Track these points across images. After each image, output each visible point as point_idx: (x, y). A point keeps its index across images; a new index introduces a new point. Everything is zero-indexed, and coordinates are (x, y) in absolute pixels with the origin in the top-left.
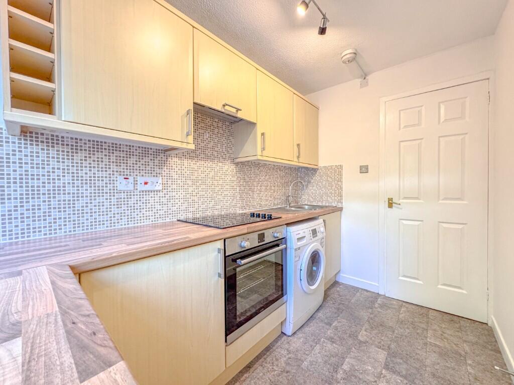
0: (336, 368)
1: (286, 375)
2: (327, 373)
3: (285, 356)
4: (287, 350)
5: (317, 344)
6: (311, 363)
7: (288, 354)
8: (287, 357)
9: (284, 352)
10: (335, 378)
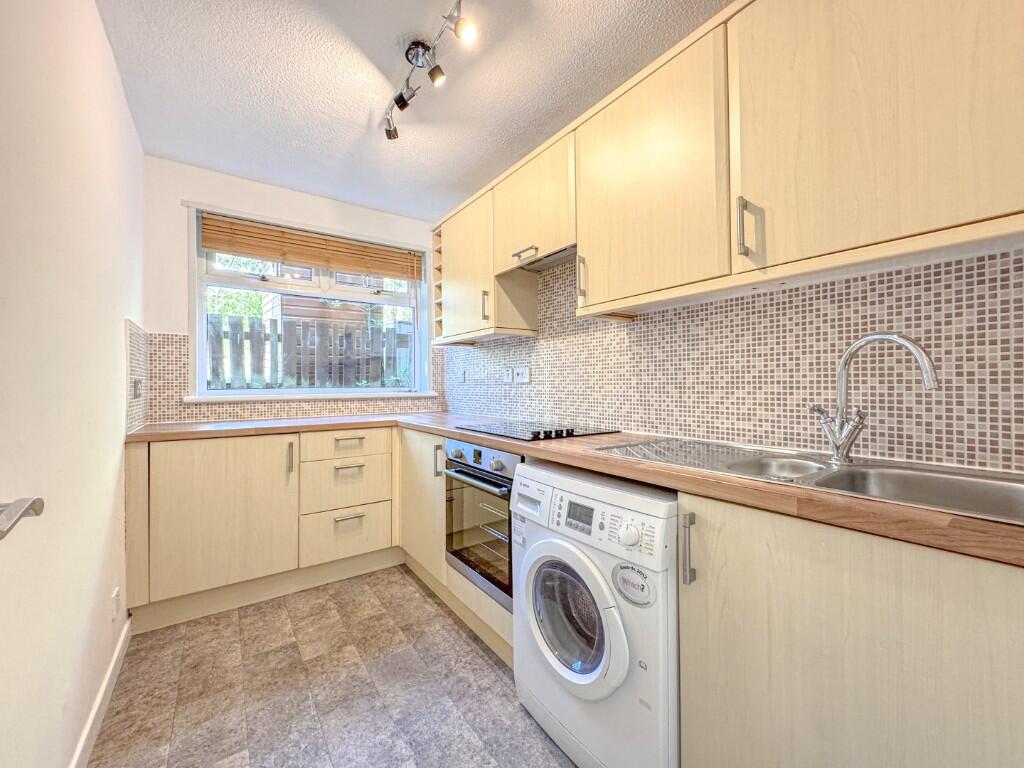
0: (416, 747)
1: (444, 672)
2: (416, 727)
3: (475, 681)
4: (489, 689)
5: (485, 742)
6: (446, 713)
7: (479, 686)
8: (474, 684)
9: (485, 683)
10: (402, 734)
